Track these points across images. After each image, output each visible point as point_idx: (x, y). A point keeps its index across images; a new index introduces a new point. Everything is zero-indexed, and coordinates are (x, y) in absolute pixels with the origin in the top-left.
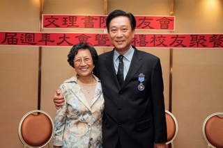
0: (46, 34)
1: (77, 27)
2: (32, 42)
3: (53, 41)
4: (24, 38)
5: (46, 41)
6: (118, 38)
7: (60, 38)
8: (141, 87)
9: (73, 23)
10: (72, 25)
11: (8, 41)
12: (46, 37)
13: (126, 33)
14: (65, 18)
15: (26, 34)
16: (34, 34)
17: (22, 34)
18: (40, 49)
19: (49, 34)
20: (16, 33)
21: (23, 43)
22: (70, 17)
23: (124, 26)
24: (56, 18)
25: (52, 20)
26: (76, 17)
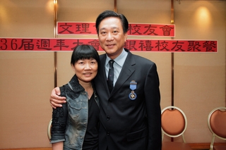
0: (61, 40)
1: (90, 33)
2: (48, 47)
3: (67, 47)
4: (40, 44)
5: (61, 46)
6: (108, 41)
7: (74, 43)
8: (133, 96)
9: (85, 30)
10: (85, 32)
11: (25, 47)
12: (61, 43)
13: (118, 36)
14: (78, 25)
15: (42, 40)
16: (49, 40)
17: (38, 40)
18: (55, 53)
19: (64, 40)
20: (32, 40)
21: (39, 48)
22: (83, 24)
23: (115, 28)
24: (70, 25)
25: (66, 27)
26: (88, 24)
